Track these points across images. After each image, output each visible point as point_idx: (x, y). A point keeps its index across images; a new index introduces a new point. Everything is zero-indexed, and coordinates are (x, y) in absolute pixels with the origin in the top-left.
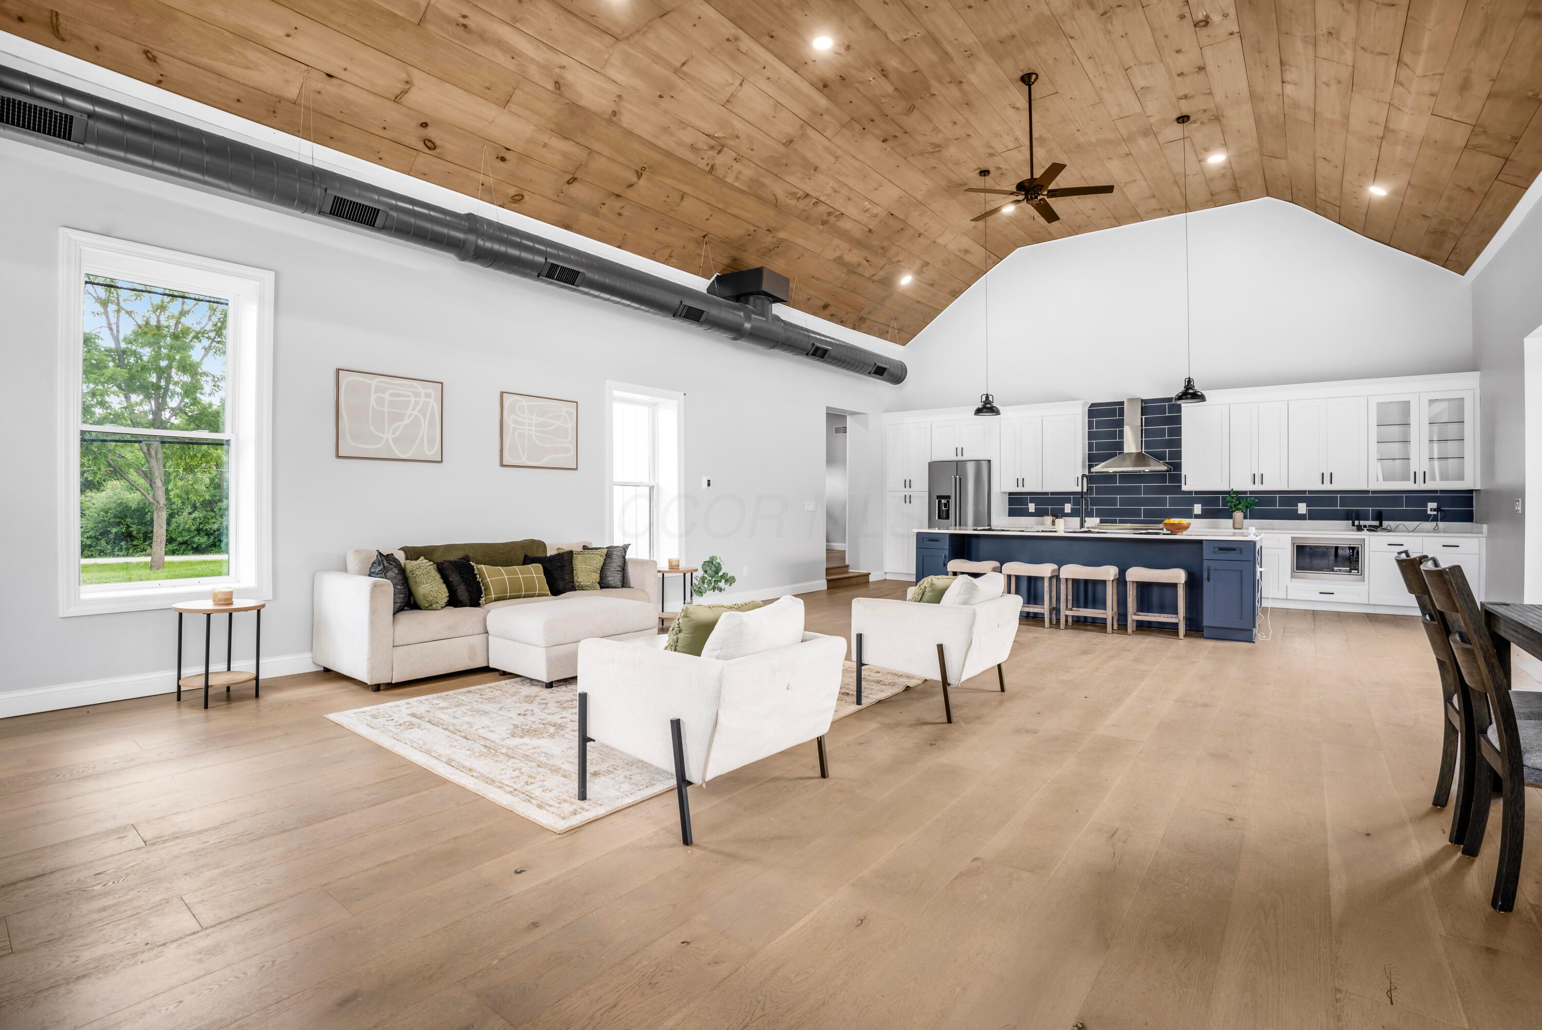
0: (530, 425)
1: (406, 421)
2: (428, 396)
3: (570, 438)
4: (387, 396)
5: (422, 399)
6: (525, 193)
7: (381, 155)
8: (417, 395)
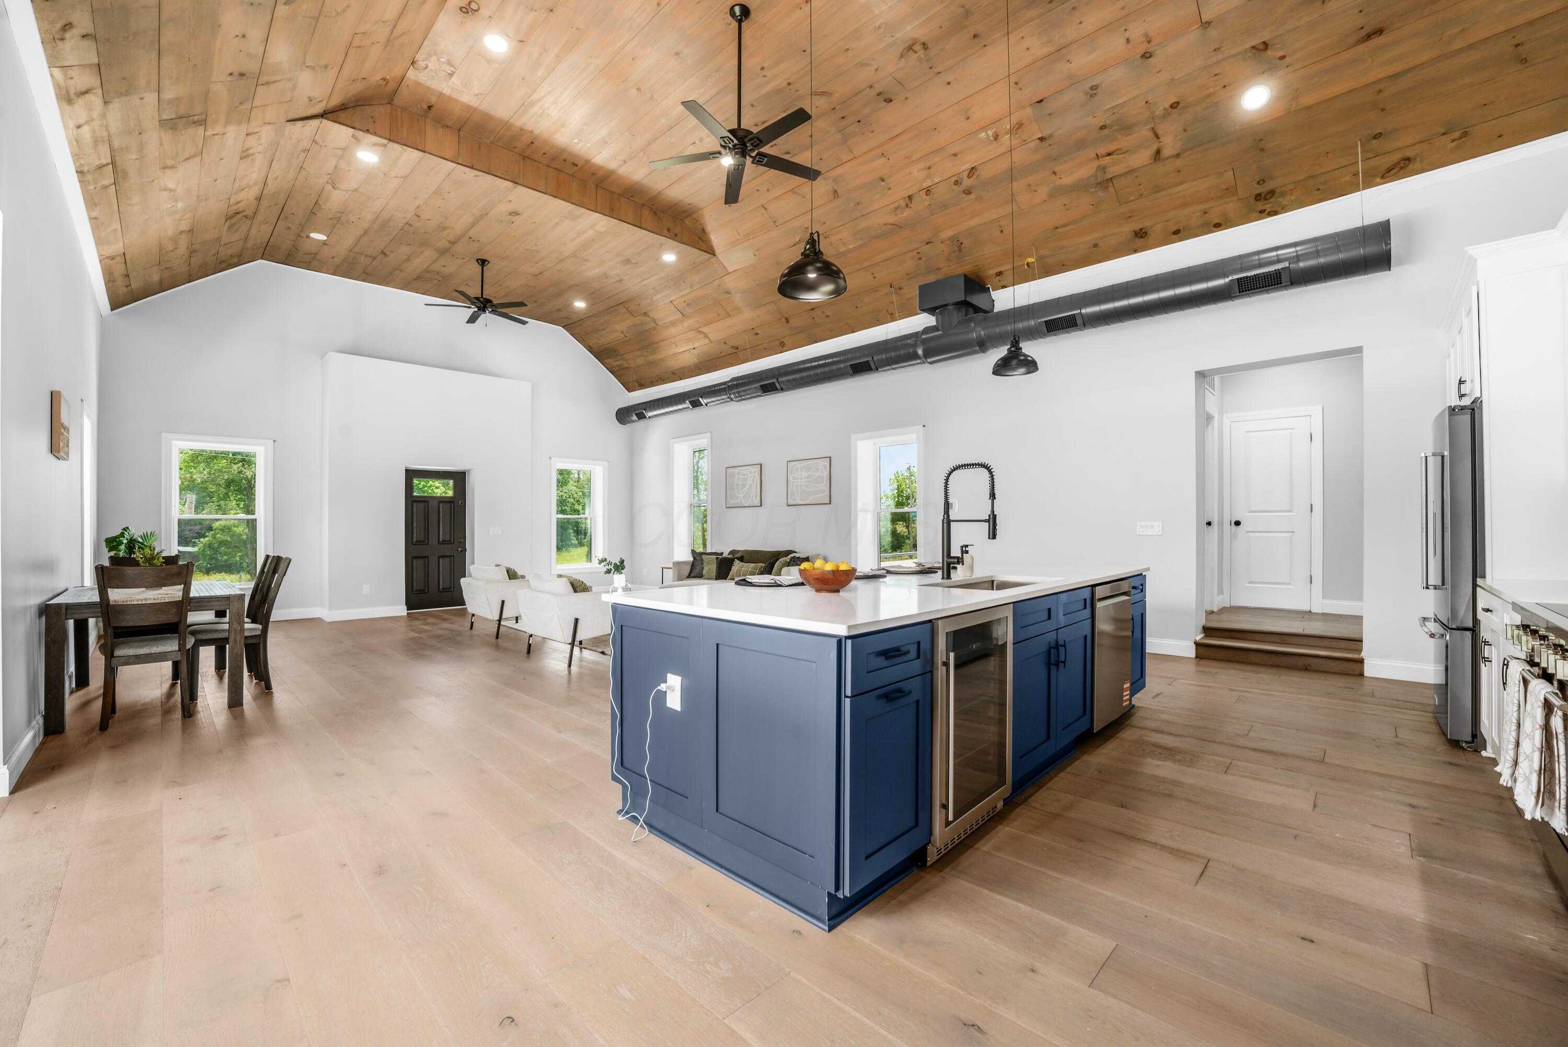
0: (801, 478)
1: (747, 487)
2: (755, 472)
3: (824, 483)
4: (741, 477)
5: (753, 474)
6: (782, 340)
7: (731, 362)
8: (751, 473)
